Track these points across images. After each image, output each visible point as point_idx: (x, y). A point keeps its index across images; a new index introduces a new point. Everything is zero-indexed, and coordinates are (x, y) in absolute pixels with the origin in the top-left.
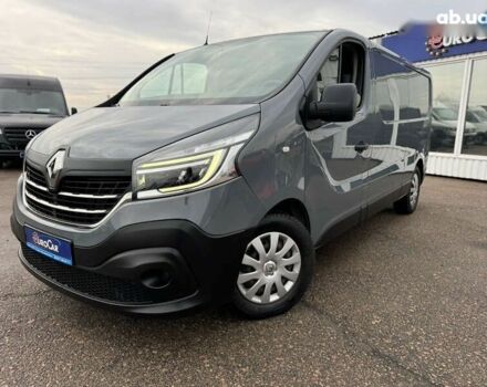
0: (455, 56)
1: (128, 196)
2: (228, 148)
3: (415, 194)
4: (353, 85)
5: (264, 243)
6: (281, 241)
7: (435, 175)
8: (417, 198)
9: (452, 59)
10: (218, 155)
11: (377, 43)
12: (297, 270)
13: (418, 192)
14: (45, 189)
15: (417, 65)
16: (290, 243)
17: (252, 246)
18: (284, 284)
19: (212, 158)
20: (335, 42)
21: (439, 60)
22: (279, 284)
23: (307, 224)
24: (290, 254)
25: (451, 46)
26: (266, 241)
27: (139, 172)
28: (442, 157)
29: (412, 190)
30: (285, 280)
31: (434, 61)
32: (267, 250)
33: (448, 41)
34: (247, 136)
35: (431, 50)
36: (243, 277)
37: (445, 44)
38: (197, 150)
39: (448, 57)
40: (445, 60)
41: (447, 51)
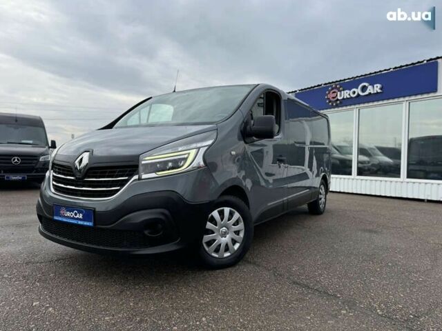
0: (346, 106)
1: (136, 177)
2: (199, 148)
3: (323, 200)
4: (274, 117)
5: (220, 215)
6: (231, 214)
7: (340, 192)
8: (325, 203)
9: (344, 108)
10: (193, 152)
11: (292, 96)
12: (242, 235)
13: (325, 199)
14: (72, 178)
15: (321, 111)
16: (237, 215)
17: (212, 216)
18: (234, 244)
19: (189, 154)
20: (261, 90)
21: (336, 109)
22: (230, 244)
23: (247, 203)
24: (236, 223)
25: (343, 99)
26: (221, 213)
27: (143, 162)
28: (344, 179)
29: (320, 196)
30: (234, 242)
31: (333, 110)
32: (222, 219)
33: (341, 96)
34: (210, 142)
35: (330, 102)
36: (207, 238)
37: (339, 98)
38: (180, 149)
39: (342, 106)
40: (340, 109)
41: (341, 103)
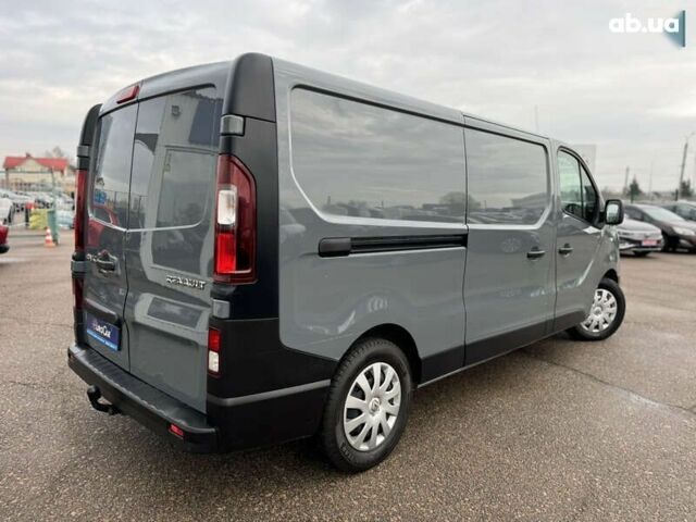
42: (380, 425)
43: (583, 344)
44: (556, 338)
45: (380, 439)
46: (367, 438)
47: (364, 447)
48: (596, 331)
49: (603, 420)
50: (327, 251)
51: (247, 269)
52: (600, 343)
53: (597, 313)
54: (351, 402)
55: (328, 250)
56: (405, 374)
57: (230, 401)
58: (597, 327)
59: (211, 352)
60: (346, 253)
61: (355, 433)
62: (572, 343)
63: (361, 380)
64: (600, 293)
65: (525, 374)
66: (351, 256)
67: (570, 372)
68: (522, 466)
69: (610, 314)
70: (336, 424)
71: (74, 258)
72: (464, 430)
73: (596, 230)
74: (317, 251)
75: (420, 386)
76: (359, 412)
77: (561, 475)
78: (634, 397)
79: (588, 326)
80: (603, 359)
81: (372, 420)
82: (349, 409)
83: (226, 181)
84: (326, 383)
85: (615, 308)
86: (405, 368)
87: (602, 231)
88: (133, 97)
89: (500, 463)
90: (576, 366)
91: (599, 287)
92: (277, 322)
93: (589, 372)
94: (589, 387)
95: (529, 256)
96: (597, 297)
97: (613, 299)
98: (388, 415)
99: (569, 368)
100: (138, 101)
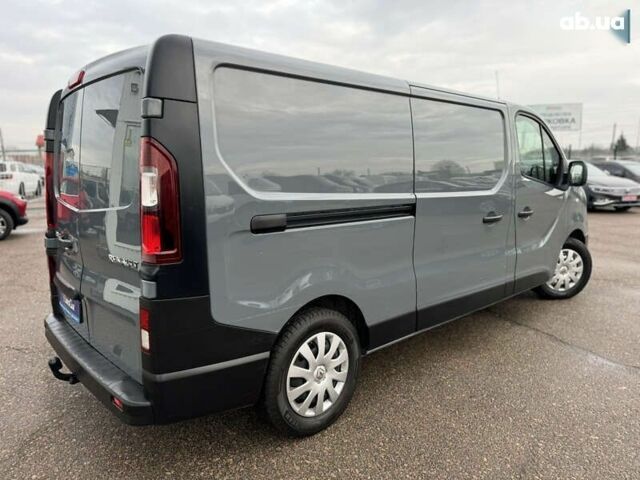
42: (326, 392)
43: (548, 304)
44: (522, 297)
45: (327, 405)
46: (313, 405)
47: (310, 413)
48: (563, 290)
49: (557, 381)
50: (259, 228)
51: (173, 249)
52: (566, 301)
53: (563, 272)
54: (294, 371)
55: (262, 226)
56: (352, 342)
57: (165, 377)
58: (563, 286)
59: (143, 331)
60: (282, 229)
61: (300, 400)
62: (538, 302)
63: (305, 350)
64: (566, 253)
65: (486, 335)
66: (287, 231)
67: (531, 332)
68: (467, 430)
69: (576, 274)
70: (278, 393)
71: (47, 235)
72: (416, 392)
73: (561, 192)
74: (249, 228)
75: (368, 352)
76: (304, 381)
77: (504, 440)
78: (591, 358)
79: (554, 285)
80: (566, 318)
81: (317, 388)
82: (291, 379)
83: (148, 163)
84: (266, 355)
85: (581, 268)
86: (352, 336)
87: (567, 193)
88: (79, 82)
89: (445, 427)
90: (539, 325)
91: (564, 247)
92: (208, 300)
93: (550, 331)
94: (548, 347)
95: (485, 221)
96: (562, 256)
97: (579, 259)
98: (335, 382)
99: (530, 328)
100: (83, 86)
